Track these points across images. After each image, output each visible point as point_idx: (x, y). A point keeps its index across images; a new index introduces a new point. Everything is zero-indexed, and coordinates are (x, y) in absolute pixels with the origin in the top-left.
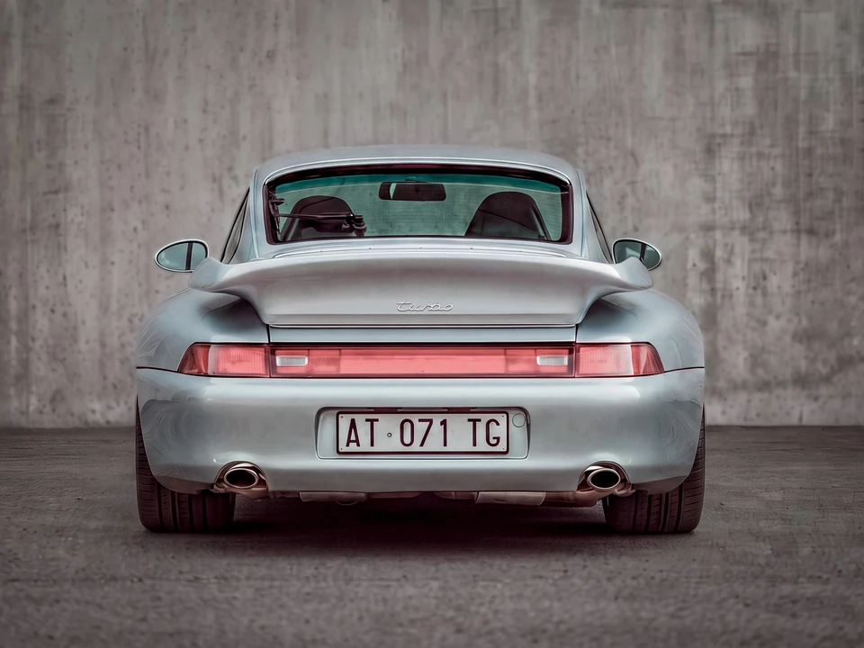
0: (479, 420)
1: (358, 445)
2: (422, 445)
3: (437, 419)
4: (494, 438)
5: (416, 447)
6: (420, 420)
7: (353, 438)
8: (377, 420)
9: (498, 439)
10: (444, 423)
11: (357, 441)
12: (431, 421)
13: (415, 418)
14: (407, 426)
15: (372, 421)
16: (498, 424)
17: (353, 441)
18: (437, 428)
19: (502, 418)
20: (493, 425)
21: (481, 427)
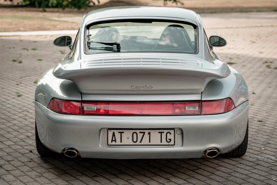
0: (163, 132)
1: (116, 142)
2: (140, 142)
3: (147, 132)
4: (169, 139)
5: (138, 143)
6: (140, 133)
7: (114, 139)
8: (123, 132)
9: (170, 140)
10: (149, 133)
11: (115, 141)
12: (144, 133)
13: (138, 132)
14: (135, 135)
15: (121, 133)
16: (171, 134)
17: (114, 141)
18: (147, 136)
19: (172, 132)
20: (168, 134)
21: (164, 135)
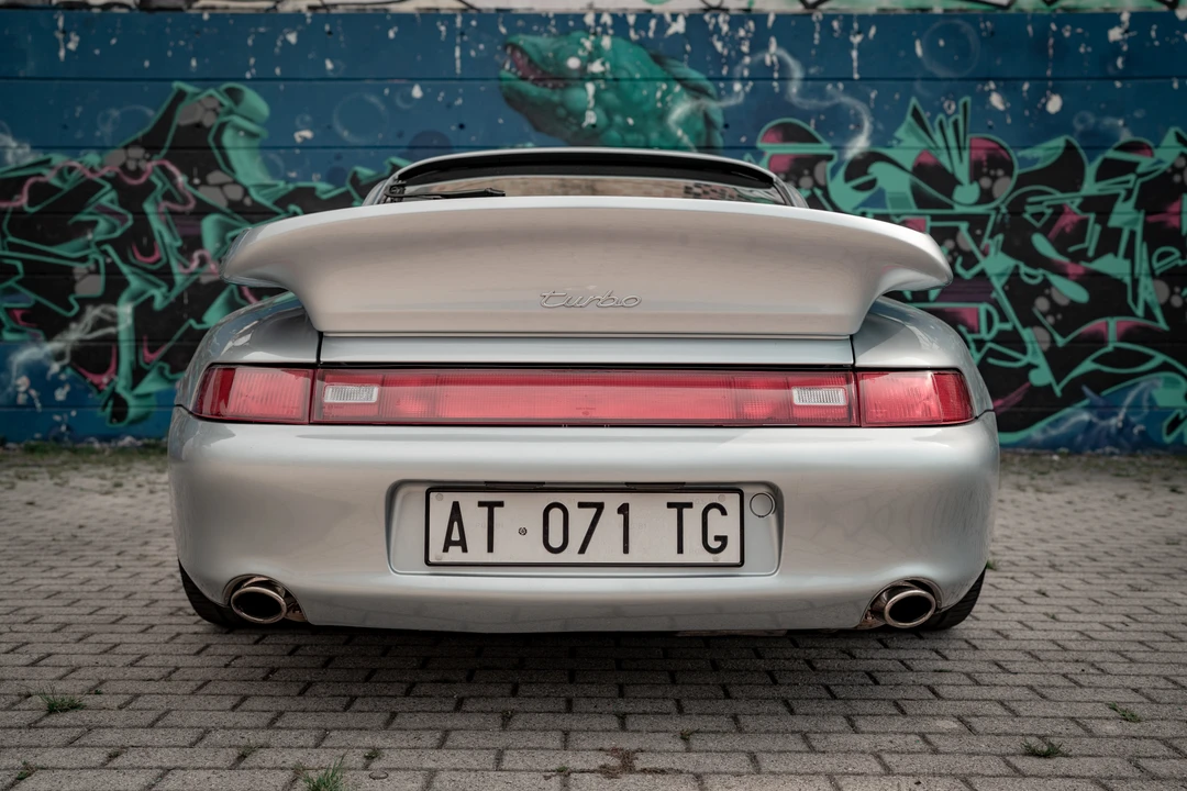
0: (690, 505)
1: (465, 550)
2: (582, 550)
3: (612, 502)
4: (717, 538)
5: (571, 554)
6: (581, 505)
7: (456, 536)
8: (501, 504)
9: (723, 539)
10: (624, 509)
11: (462, 544)
12: (600, 507)
13: (570, 501)
14: (556, 515)
15: (491, 506)
16: (724, 512)
17: (455, 543)
18: (611, 521)
19: (731, 502)
20: (714, 514)
21: (692, 518)
